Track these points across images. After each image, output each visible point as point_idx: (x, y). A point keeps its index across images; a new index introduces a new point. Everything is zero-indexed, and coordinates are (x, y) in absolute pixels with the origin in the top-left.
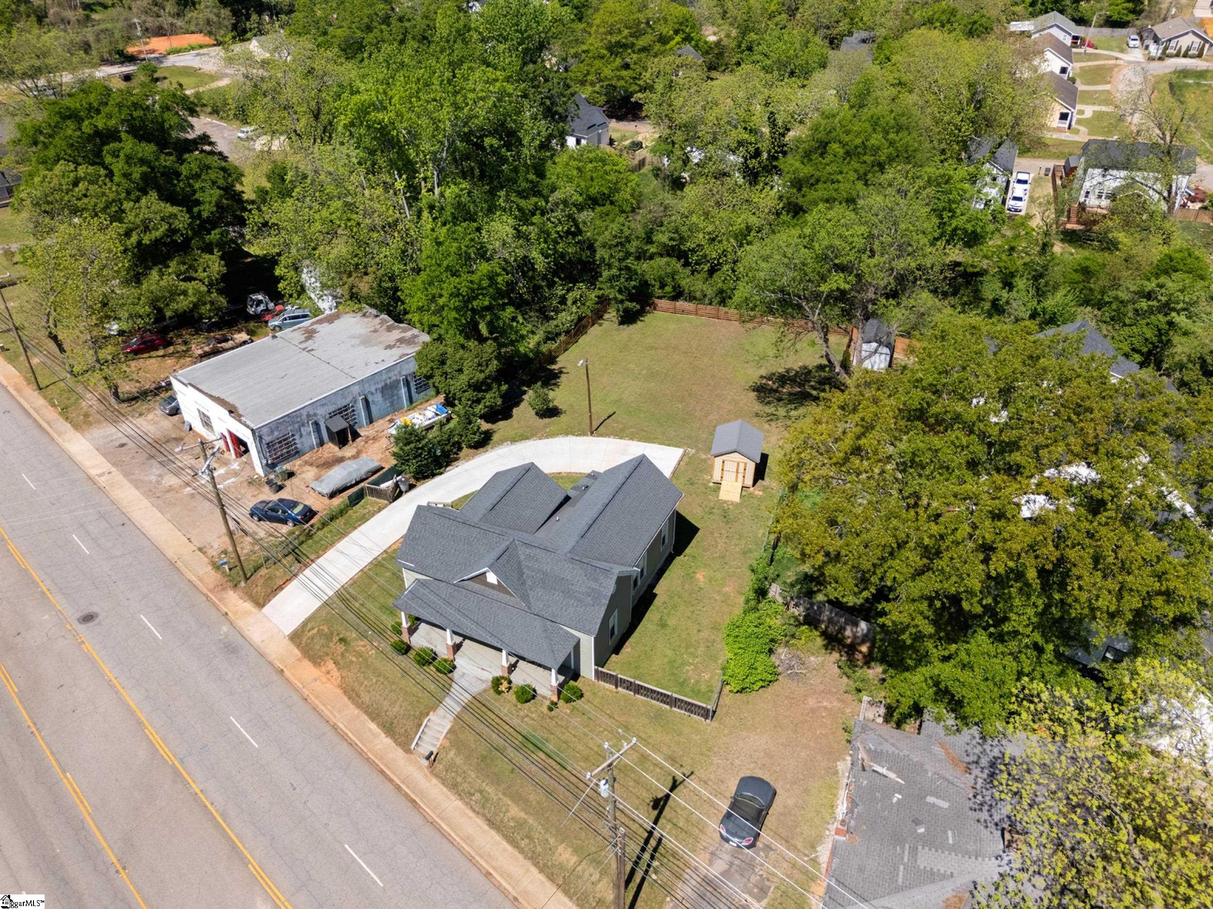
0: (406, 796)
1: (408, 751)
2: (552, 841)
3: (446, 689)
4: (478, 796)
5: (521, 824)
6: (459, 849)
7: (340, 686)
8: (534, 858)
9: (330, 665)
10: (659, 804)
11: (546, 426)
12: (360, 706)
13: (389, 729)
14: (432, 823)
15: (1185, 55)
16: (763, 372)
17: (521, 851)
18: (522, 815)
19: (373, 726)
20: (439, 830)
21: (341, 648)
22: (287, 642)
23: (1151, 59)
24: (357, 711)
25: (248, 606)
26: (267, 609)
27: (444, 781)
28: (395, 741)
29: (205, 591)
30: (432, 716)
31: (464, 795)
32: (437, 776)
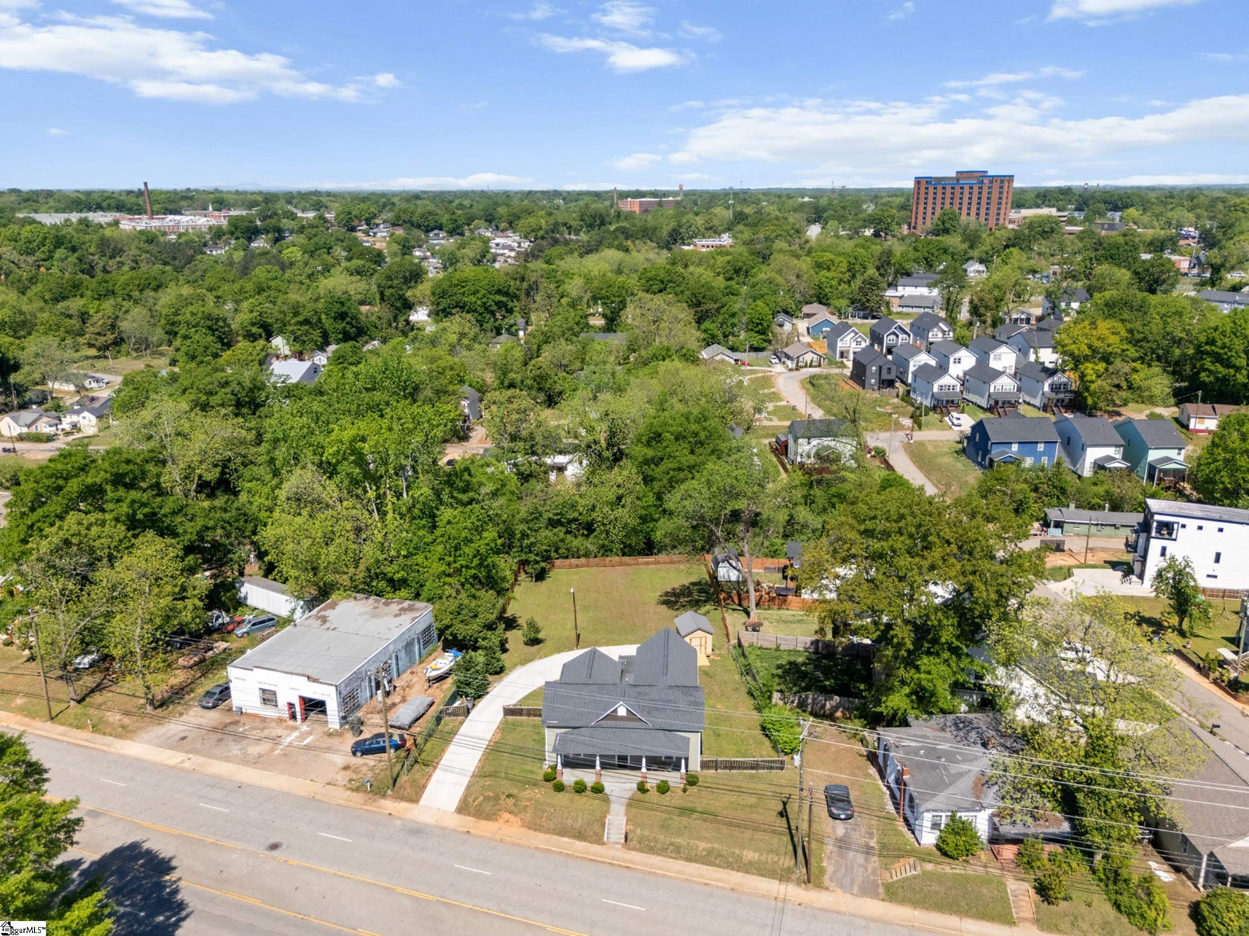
0: (620, 866)
1: (603, 844)
2: (737, 851)
3: (607, 800)
4: (671, 848)
5: (710, 852)
6: (679, 879)
7: (523, 826)
8: (729, 866)
9: (506, 816)
10: (783, 814)
11: (539, 650)
12: (547, 832)
13: (580, 836)
14: (650, 873)
15: (811, 366)
16: (659, 593)
17: (718, 866)
18: (709, 845)
19: (566, 839)
20: (656, 874)
21: (511, 801)
22: (457, 816)
23: (791, 370)
24: (547, 836)
25: (404, 805)
26: (422, 801)
27: (641, 851)
28: (590, 842)
29: (359, 806)
30: (609, 817)
31: (662, 851)
32: (633, 849)
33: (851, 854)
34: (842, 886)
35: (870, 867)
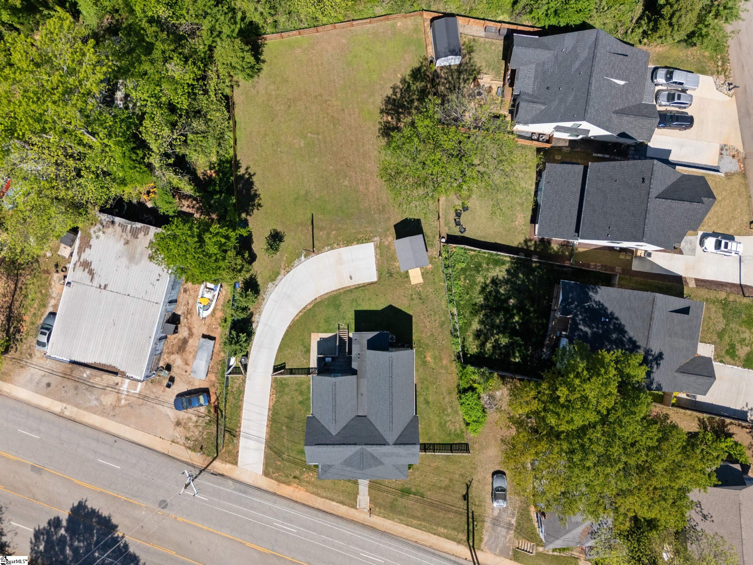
1: (357, 508)
3: (356, 483)
4: (397, 519)
5: (420, 525)
7: (307, 492)
9: (296, 485)
10: (466, 497)
12: (323, 497)
13: (343, 503)
18: (419, 522)
19: (334, 503)
22: (265, 477)
24: (323, 500)
25: (230, 466)
28: (348, 506)
30: (358, 497)
32: (374, 514)
33: (499, 529)
34: (490, 549)
35: (508, 537)
